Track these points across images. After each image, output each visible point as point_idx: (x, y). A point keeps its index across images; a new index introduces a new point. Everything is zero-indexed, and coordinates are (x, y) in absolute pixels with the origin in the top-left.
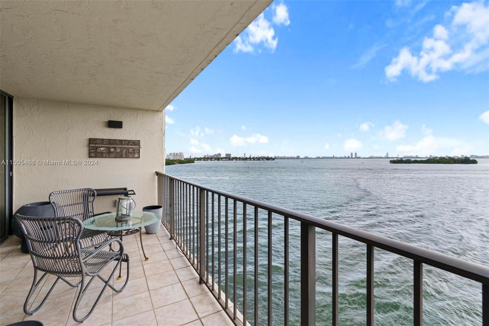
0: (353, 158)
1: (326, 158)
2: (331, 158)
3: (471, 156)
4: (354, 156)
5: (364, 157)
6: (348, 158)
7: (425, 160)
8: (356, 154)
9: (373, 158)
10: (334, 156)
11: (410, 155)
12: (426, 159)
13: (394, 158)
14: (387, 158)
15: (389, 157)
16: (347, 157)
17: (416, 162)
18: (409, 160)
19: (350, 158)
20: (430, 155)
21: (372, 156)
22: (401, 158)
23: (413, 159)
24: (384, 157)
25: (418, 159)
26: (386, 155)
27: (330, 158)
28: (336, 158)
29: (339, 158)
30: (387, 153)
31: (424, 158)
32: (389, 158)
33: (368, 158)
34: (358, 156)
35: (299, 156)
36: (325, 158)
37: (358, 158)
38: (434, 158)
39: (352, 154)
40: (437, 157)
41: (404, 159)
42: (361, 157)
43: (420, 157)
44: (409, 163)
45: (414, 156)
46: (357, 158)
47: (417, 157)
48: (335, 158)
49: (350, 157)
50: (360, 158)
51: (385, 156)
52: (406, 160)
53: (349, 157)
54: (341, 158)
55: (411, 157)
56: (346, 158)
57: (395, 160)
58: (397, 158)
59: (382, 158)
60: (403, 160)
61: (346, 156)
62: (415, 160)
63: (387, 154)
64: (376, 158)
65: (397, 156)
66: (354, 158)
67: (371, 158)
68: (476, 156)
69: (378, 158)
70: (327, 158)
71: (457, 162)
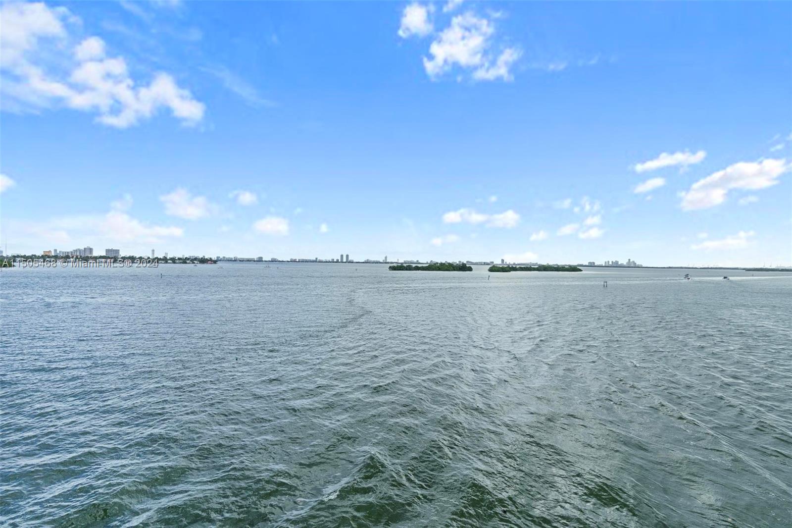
0: (343, 262)
1: (306, 262)
2: (313, 262)
3: (467, 262)
4: (345, 260)
5: (357, 261)
6: (337, 262)
7: (427, 267)
8: (347, 256)
9: (369, 263)
10: (317, 258)
11: (410, 260)
12: (427, 265)
13: (393, 263)
14: (386, 263)
15: (388, 261)
16: (335, 260)
17: (417, 268)
18: (410, 266)
19: (339, 262)
20: (430, 260)
21: (368, 260)
22: (402, 264)
23: (414, 265)
24: (382, 261)
25: (420, 265)
26: (384, 259)
27: (311, 262)
28: (321, 262)
29: (324, 262)
30: (385, 256)
31: (425, 263)
32: (388, 263)
33: (363, 263)
34: (350, 259)
35: (262, 258)
36: (303, 262)
37: (350, 262)
38: (435, 264)
39: (342, 256)
40: (437, 263)
41: (405, 265)
42: (355, 261)
43: (421, 262)
44: (410, 270)
45: (415, 261)
47: (418, 262)
48: (319, 262)
49: (340, 261)
50: (352, 262)
52: (407, 266)
53: (338, 260)
54: (326, 262)
55: (412, 262)
56: (334, 262)
57: (395, 266)
58: (396, 263)
59: (380, 263)
60: (404, 266)
61: (333, 260)
62: (416, 266)
63: (386, 258)
64: (373, 263)
65: (396, 261)
66: (345, 262)
67: (366, 263)
68: (471, 262)
70: (307, 262)
71: (455, 268)
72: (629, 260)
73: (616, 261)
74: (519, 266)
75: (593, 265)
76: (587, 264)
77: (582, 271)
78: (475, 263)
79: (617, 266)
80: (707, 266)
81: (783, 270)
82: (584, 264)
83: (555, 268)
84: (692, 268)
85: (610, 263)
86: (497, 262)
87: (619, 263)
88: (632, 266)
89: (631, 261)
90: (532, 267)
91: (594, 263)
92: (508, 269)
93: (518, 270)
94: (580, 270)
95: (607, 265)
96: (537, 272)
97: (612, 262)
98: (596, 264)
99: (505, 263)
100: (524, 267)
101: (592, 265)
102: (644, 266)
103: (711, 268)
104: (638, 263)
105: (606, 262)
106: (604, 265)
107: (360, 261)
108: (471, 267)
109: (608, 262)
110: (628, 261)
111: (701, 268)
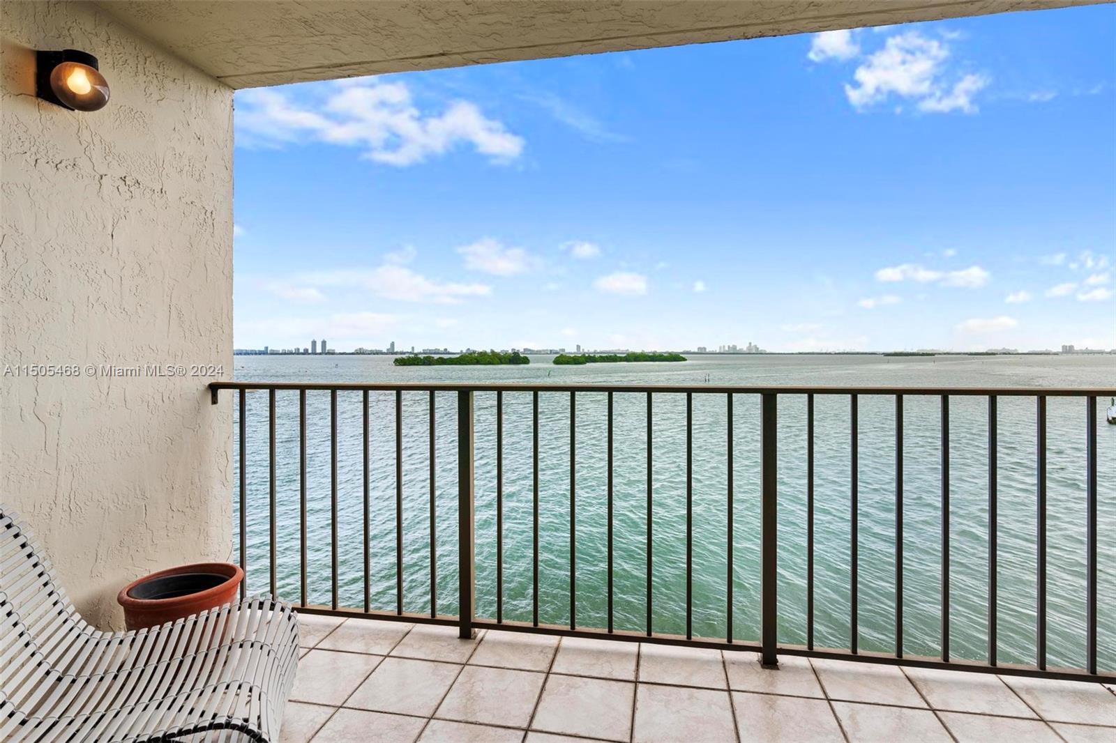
0: (316, 354)
1: (245, 354)
2: (260, 354)
4: (319, 350)
5: (342, 352)
6: (306, 352)
7: (457, 358)
8: (324, 343)
9: (363, 354)
10: (267, 348)
11: (433, 348)
12: (458, 356)
13: (404, 353)
14: (392, 353)
15: (395, 350)
16: (301, 351)
17: (442, 362)
18: (429, 357)
19: (310, 354)
20: (466, 349)
21: (360, 349)
22: (418, 354)
23: (436, 357)
24: (386, 351)
25: (446, 357)
26: (388, 347)
27: (256, 354)
28: (274, 353)
29: (281, 354)
30: (391, 342)
32: (396, 353)
33: (352, 354)
34: (328, 347)
36: (241, 354)
37: (329, 353)
38: (471, 354)
39: (314, 343)
40: (474, 352)
41: (422, 356)
42: (337, 351)
44: (430, 365)
45: (442, 349)
46: (326, 354)
47: (446, 352)
48: (271, 354)
49: (310, 351)
50: (333, 354)
51: (388, 350)
52: (424, 357)
53: (307, 350)
54: (285, 354)
55: (437, 351)
56: (298, 354)
57: (404, 359)
58: (411, 353)
59: (382, 353)
60: (420, 358)
61: (298, 349)
62: (440, 358)
63: (393, 344)
64: (369, 354)
65: (410, 350)
66: (320, 354)
67: (357, 353)
68: (530, 350)
69: (374, 354)
70: (248, 354)
71: (503, 361)
72: (750, 343)
73: (734, 346)
74: (599, 355)
75: (703, 351)
76: (696, 350)
77: (686, 360)
78: (537, 351)
79: (735, 352)
80: (841, 351)
81: (923, 354)
82: (692, 351)
83: (650, 357)
84: (826, 354)
85: (727, 349)
86: (570, 349)
87: (738, 349)
88: (754, 351)
89: (752, 345)
90: (618, 355)
91: (705, 349)
92: (583, 359)
93: (597, 362)
94: (684, 359)
95: (722, 351)
96: (625, 363)
97: (729, 347)
98: (707, 350)
99: (581, 351)
100: (606, 357)
101: (702, 353)
102: (768, 351)
103: (847, 354)
104: (762, 348)
105: (720, 348)
106: (718, 351)
107: (347, 352)
108: (526, 358)
109: (724, 347)
110: (748, 345)
111: (836, 354)
